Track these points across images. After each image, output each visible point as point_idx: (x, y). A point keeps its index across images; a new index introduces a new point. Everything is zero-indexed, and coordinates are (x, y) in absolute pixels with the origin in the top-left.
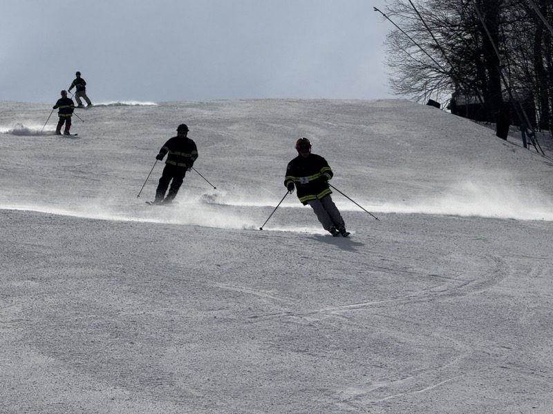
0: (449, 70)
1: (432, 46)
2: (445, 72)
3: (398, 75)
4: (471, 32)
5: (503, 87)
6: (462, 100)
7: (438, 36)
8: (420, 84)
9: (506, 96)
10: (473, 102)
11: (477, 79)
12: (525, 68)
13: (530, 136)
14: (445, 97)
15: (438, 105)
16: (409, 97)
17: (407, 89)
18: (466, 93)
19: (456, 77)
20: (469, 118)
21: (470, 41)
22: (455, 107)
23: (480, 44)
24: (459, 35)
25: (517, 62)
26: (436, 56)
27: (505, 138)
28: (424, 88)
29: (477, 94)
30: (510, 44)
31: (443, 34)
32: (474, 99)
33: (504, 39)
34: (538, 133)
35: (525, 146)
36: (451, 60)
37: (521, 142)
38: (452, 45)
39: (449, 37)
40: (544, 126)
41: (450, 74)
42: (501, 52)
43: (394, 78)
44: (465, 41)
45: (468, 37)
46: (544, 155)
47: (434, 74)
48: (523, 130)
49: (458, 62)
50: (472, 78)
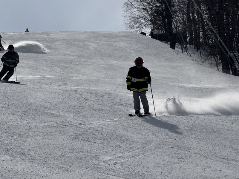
0: (150, 19)
1: (143, 9)
2: (148, 20)
3: (128, 21)
4: (160, 3)
5: (173, 27)
6: (155, 32)
7: (145, 4)
8: (137, 25)
9: (174, 30)
10: (160, 33)
11: (162, 23)
12: (183, 18)
13: (185, 48)
14: (148, 31)
15: (145, 34)
16: (133, 30)
17: (132, 27)
18: (157, 29)
19: (153, 22)
20: (159, 40)
21: (159, 6)
22: (152, 35)
23: (163, 8)
24: (155, 4)
25: (179, 16)
26: (144, 13)
27: (174, 49)
28: (139, 26)
29: (162, 30)
30: (176, 8)
31: (148, 3)
32: (161, 32)
33: (174, 6)
34: (188, 47)
35: (183, 52)
36: (151, 15)
38: (151, 8)
39: (150, 5)
40: (190, 44)
41: (150, 21)
42: (173, 11)
43: (126, 22)
44: (157, 7)
45: (158, 5)
46: (190, 56)
47: (143, 21)
48: (182, 45)
49: (154, 16)
50: (160, 23)
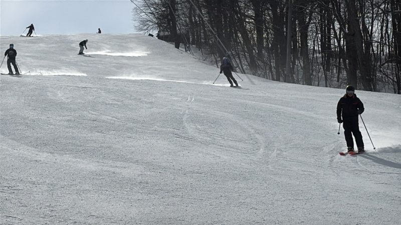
0: (156, 22)
1: (150, 13)
2: (155, 23)
4: (165, 8)
5: (177, 29)
6: (162, 34)
7: (152, 9)
8: (145, 28)
9: (178, 32)
10: (166, 34)
11: (167, 26)
12: (185, 21)
13: (188, 47)
15: (152, 36)
16: (142, 32)
17: (141, 29)
18: (163, 31)
19: (159, 25)
20: (164, 40)
21: (164, 11)
23: (168, 12)
24: (160, 9)
25: (183, 19)
26: (151, 17)
27: (178, 48)
28: (147, 29)
29: (168, 31)
30: (180, 12)
31: (154, 8)
32: (166, 33)
33: (177, 10)
34: (191, 46)
35: (186, 51)
36: (157, 18)
37: (184, 50)
38: (157, 12)
39: (157, 10)
40: (193, 44)
41: (157, 23)
42: (176, 15)
43: (136, 25)
44: (163, 11)
45: (164, 9)
46: (193, 55)
47: (151, 24)
48: (185, 45)
49: (159, 19)
50: (165, 25)
